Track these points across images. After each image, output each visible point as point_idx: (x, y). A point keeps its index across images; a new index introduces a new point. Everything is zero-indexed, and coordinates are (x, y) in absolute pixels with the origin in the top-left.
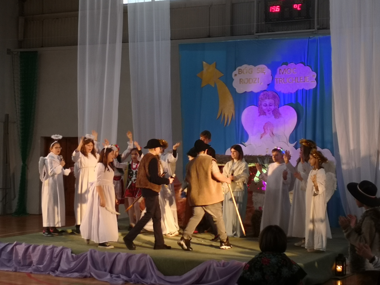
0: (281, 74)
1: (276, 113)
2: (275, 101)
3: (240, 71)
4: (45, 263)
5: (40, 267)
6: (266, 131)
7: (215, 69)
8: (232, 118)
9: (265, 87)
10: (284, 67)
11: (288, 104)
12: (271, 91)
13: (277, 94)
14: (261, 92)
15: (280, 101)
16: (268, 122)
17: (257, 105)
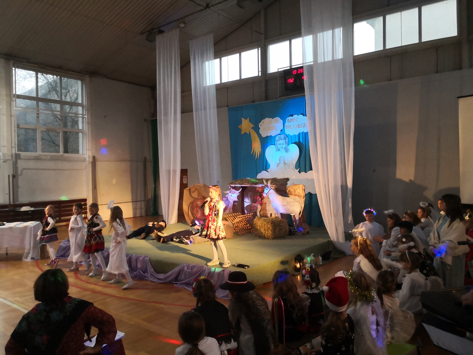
0: (289, 122)
1: (287, 150)
2: (285, 141)
3: (264, 123)
6: (281, 161)
7: (249, 122)
8: (260, 154)
9: (279, 132)
10: (291, 117)
11: (294, 143)
12: (283, 134)
13: (287, 136)
14: (277, 135)
15: (289, 141)
16: (282, 156)
17: (274, 145)
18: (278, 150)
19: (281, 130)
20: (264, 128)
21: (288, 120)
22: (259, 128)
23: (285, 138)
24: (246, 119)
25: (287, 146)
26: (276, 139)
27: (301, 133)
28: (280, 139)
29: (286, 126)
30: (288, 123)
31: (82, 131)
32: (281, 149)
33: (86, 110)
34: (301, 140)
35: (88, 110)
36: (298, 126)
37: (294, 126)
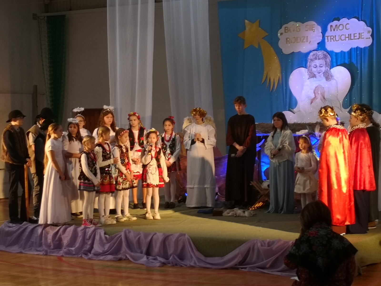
1: (328, 77)
2: (326, 61)
3: (287, 30)
4: (77, 245)
5: (72, 250)
6: (317, 95)
7: (259, 28)
8: (278, 82)
9: (315, 46)
10: (335, 23)
11: (341, 65)
12: (321, 50)
13: (328, 53)
14: (310, 52)
15: (332, 61)
16: (319, 85)
17: (306, 67)
18: (313, 76)
19: (318, 44)
20: (287, 39)
21: (331, 26)
22: (279, 39)
23: (325, 57)
24: (252, 22)
25: (329, 69)
26: (309, 58)
27: (354, 48)
28: (316, 59)
29: (328, 37)
30: (331, 31)
32: (317, 75)
34: (354, 61)
36: (348, 37)
37: (341, 35)
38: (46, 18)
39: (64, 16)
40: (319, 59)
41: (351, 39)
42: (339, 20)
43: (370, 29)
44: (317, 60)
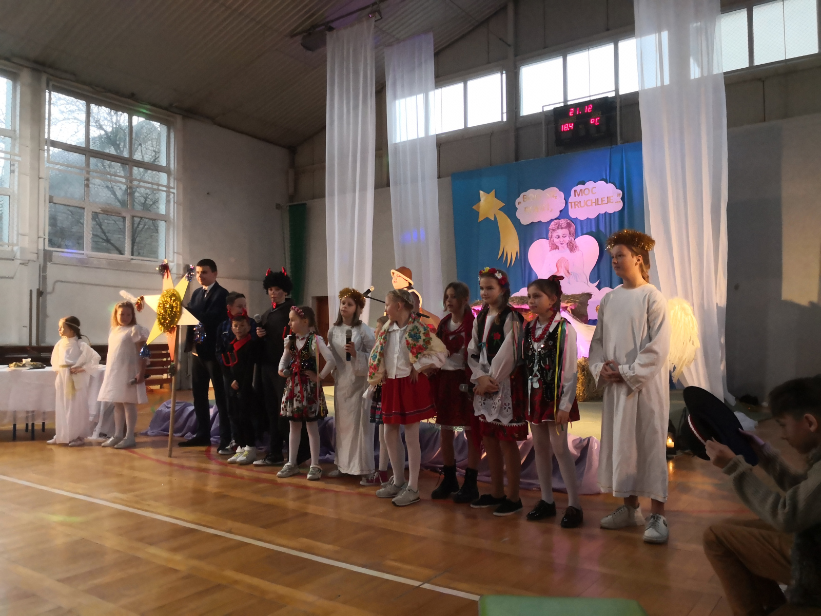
1: (572, 247)
2: (569, 231)
6: (559, 269)
7: (495, 198)
8: (516, 256)
11: (587, 234)
12: (564, 218)
13: (572, 221)
14: (552, 220)
15: (576, 230)
16: (562, 257)
17: (547, 238)
18: (555, 247)
19: (561, 211)
21: (575, 191)
22: (516, 209)
23: (569, 226)
24: (488, 192)
25: (573, 240)
26: (550, 227)
27: (602, 214)
28: (558, 228)
29: (571, 203)
30: (575, 196)
31: (165, 218)
32: (560, 246)
33: (174, 179)
34: (602, 228)
35: (178, 179)
36: (595, 202)
37: (586, 202)
38: (288, 208)
39: (305, 204)
40: (562, 228)
41: (598, 204)
42: (584, 183)
43: (620, 192)
44: (560, 229)
